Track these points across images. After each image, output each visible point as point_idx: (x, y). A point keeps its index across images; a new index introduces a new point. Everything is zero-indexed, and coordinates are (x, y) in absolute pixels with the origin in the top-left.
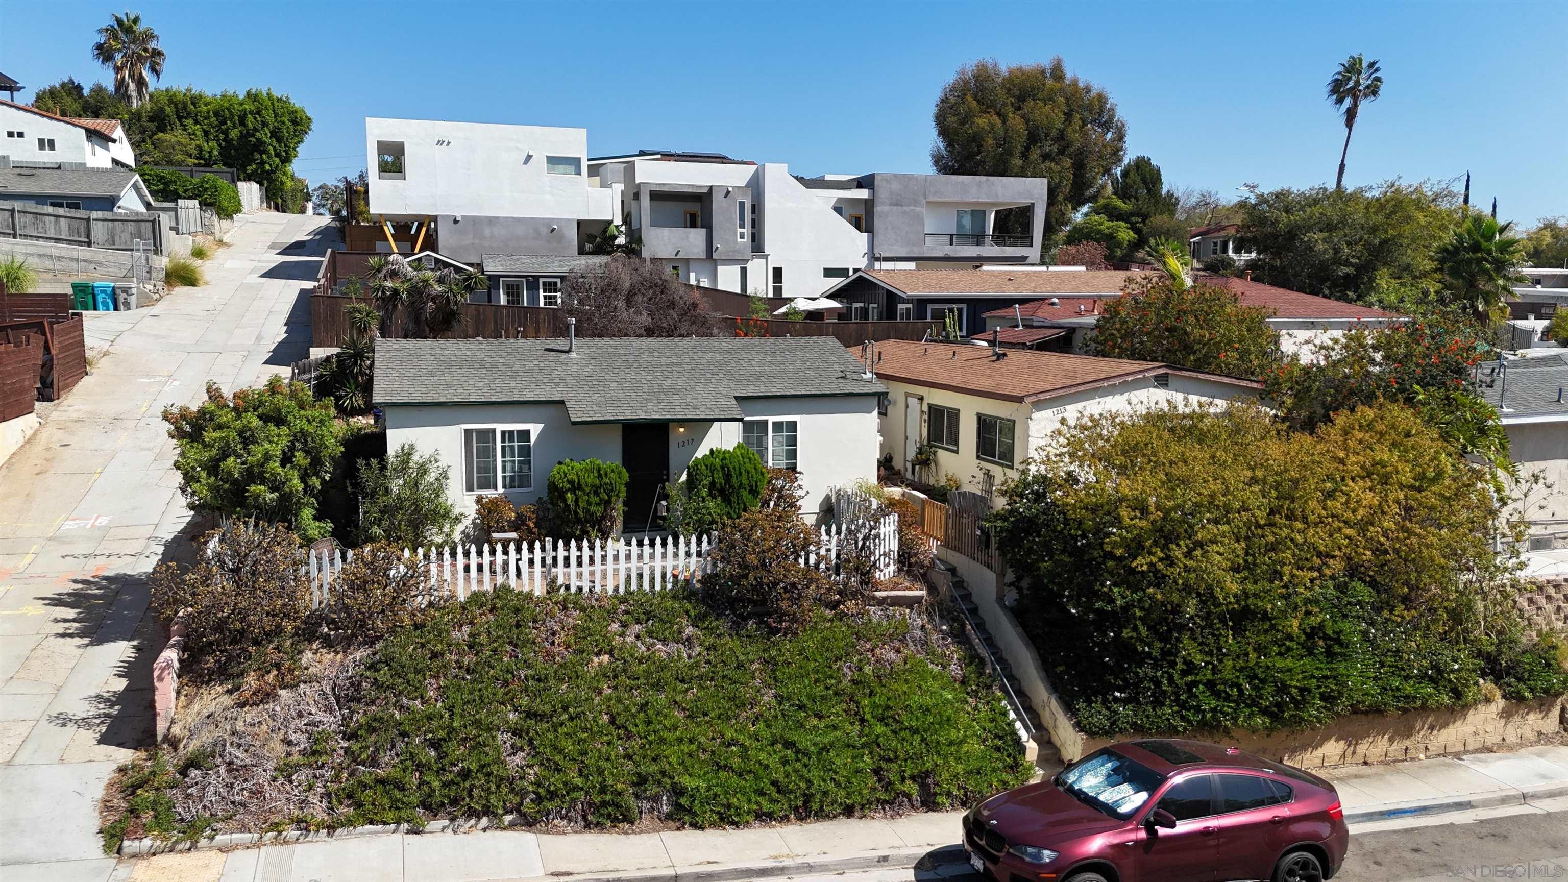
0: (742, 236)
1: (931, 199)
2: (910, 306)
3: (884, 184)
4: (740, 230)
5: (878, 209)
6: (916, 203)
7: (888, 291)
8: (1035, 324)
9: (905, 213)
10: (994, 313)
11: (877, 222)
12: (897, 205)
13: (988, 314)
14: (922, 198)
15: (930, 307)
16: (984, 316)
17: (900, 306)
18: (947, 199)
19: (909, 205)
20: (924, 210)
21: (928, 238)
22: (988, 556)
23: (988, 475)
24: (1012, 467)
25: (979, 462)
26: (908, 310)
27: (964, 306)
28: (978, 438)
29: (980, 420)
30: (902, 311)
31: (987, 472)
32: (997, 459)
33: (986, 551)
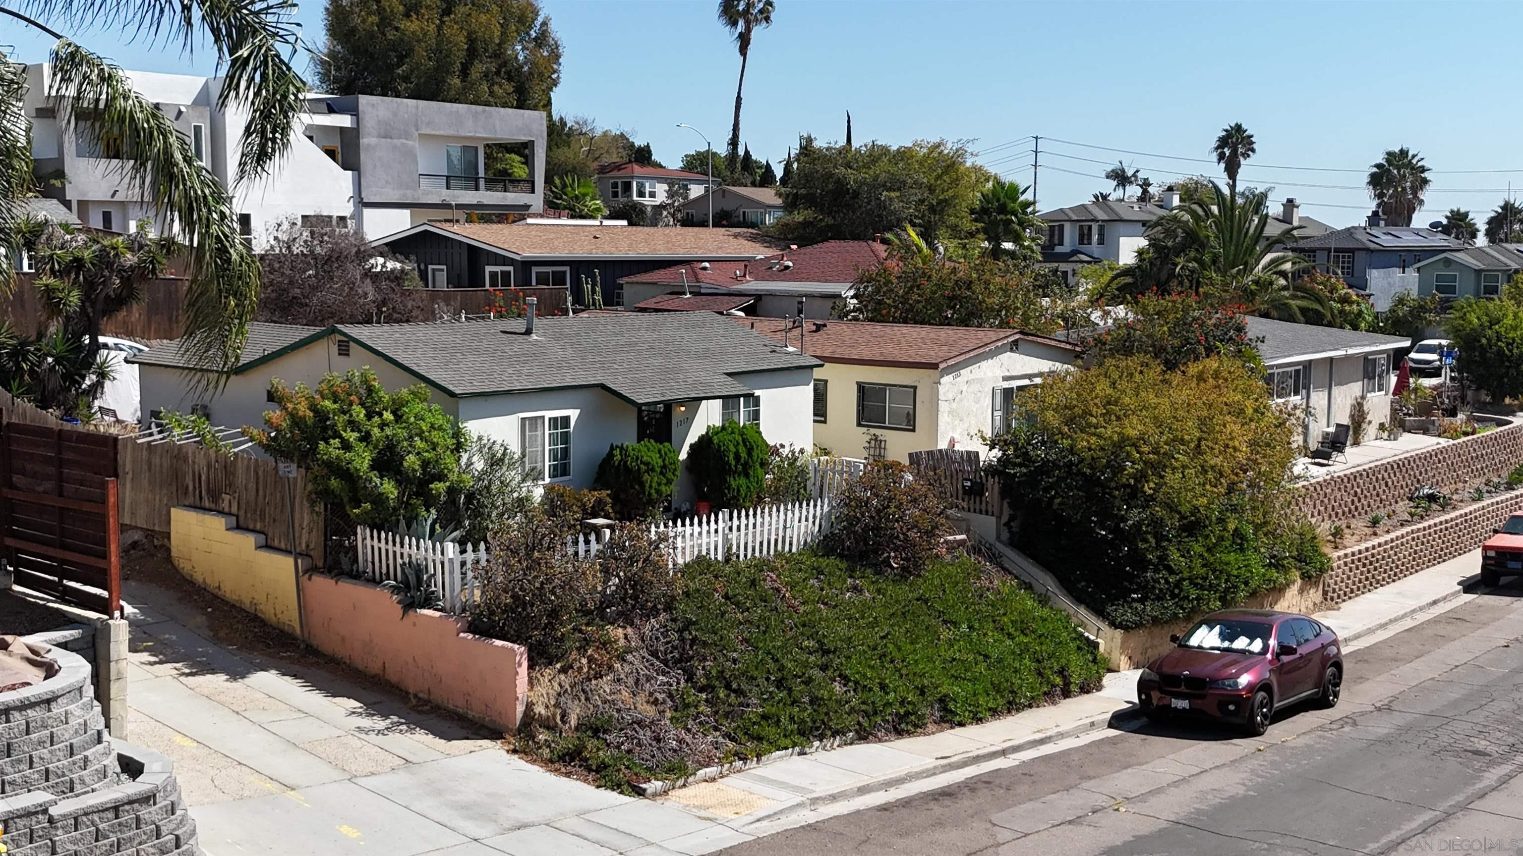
1: (425, 131)
2: (511, 269)
3: (370, 109)
5: (364, 141)
6: (407, 135)
7: (471, 247)
8: (703, 291)
9: (395, 147)
10: (634, 279)
11: (365, 158)
12: (385, 137)
13: (626, 279)
14: (413, 130)
15: (535, 270)
16: (620, 281)
17: (488, 269)
18: (442, 132)
19: (399, 138)
20: (417, 145)
21: (423, 181)
22: (981, 503)
23: (876, 440)
24: (913, 430)
25: (864, 429)
26: (506, 274)
27: (567, 269)
28: (858, 406)
29: (863, 389)
30: (493, 275)
31: (876, 438)
32: (887, 424)
33: (978, 499)
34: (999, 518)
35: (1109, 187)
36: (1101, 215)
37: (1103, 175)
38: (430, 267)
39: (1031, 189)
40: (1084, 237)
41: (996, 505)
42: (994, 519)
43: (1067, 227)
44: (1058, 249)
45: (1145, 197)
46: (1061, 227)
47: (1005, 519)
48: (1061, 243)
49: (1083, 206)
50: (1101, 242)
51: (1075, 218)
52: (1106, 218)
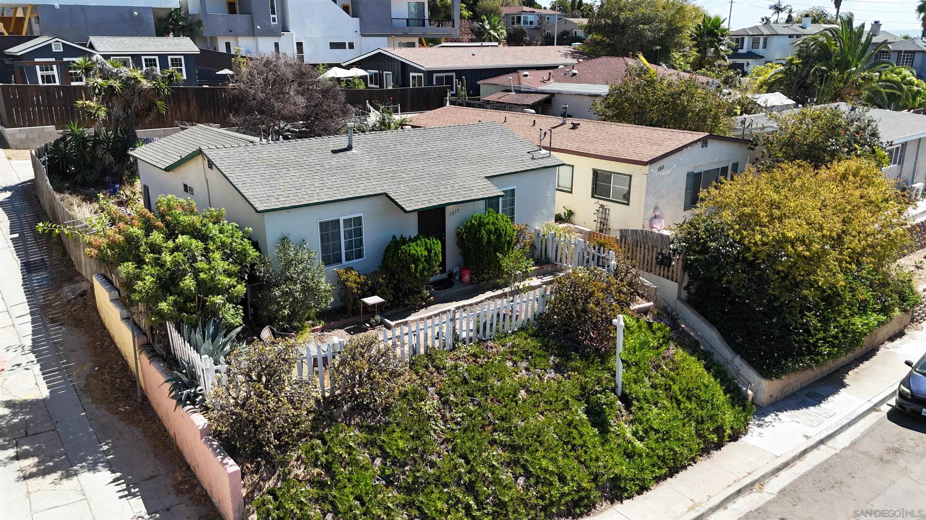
0: (274, 20)
2: (422, 74)
4: (272, 16)
5: (362, 1)
7: (402, 62)
8: (522, 90)
9: (378, 4)
10: (486, 81)
11: (362, 10)
13: (482, 82)
15: (435, 75)
16: (479, 83)
17: (412, 74)
20: (391, 2)
21: (393, 21)
22: (668, 271)
23: (603, 208)
24: (628, 204)
25: (596, 200)
26: (420, 77)
27: (454, 74)
28: (593, 184)
29: (596, 173)
30: (414, 77)
31: (602, 206)
32: (611, 198)
33: (666, 268)
34: (680, 284)
35: (770, 13)
36: (766, 32)
37: (768, 7)
38: (385, 72)
39: (727, 21)
40: (755, 44)
41: (679, 274)
42: (676, 285)
43: (746, 39)
44: (740, 51)
45: (790, 20)
46: (743, 39)
47: (685, 284)
48: (742, 48)
49: (757, 27)
50: (765, 47)
51: (751, 33)
52: (769, 33)
